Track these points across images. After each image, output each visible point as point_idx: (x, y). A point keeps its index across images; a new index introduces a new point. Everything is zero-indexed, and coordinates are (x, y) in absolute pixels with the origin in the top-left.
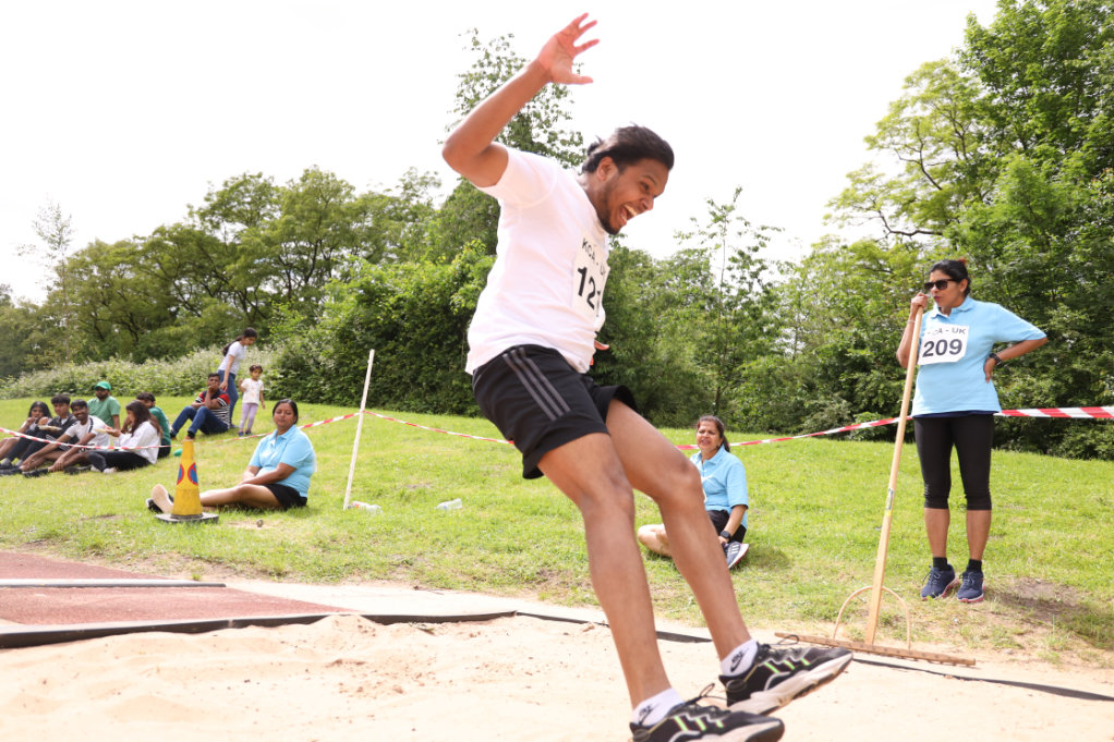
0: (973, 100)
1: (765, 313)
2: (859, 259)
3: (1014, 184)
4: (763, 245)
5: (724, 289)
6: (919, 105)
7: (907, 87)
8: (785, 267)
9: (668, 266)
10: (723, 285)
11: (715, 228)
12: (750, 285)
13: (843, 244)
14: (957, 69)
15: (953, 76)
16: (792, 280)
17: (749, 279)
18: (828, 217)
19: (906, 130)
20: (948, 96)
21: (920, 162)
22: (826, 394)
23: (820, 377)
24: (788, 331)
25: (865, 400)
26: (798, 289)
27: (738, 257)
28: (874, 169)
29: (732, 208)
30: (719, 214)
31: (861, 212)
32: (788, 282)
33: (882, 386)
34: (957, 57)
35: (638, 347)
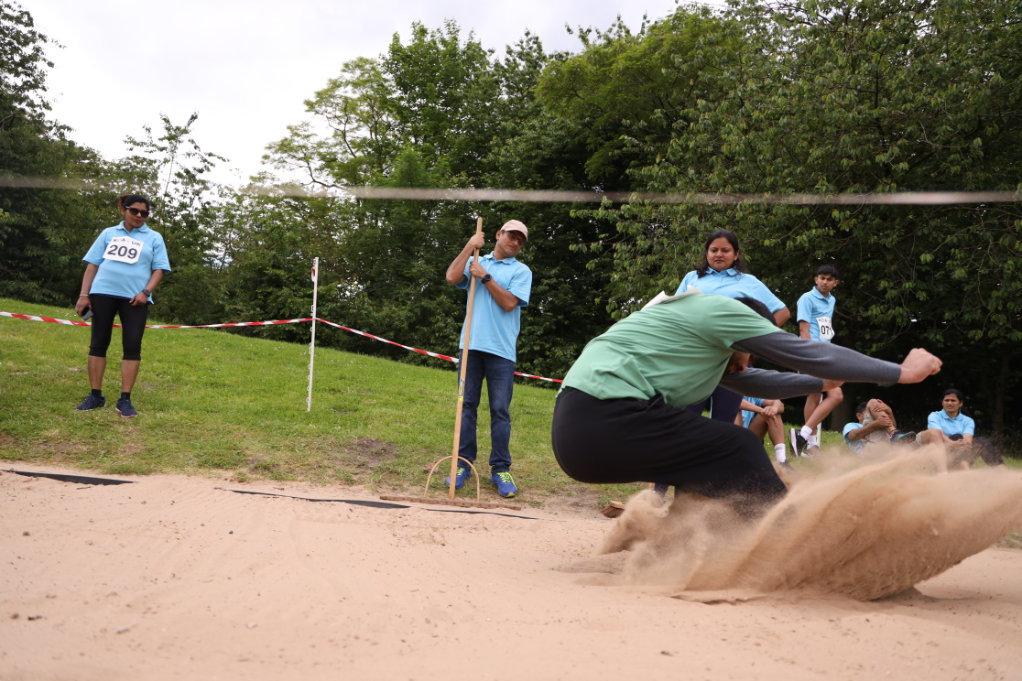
0: (388, 97)
1: (201, 227)
2: (286, 197)
3: (405, 166)
4: (208, 170)
5: (167, 199)
6: (350, 88)
7: (344, 71)
8: (226, 191)
9: (115, 168)
10: (166, 195)
11: (166, 143)
12: (192, 200)
13: (276, 183)
14: (380, 69)
15: (378, 74)
16: (228, 204)
17: (191, 195)
18: (266, 157)
19: (337, 104)
20: (372, 87)
21: (344, 134)
22: (244, 301)
23: (241, 287)
24: (219, 245)
25: (275, 311)
26: (233, 212)
27: (185, 174)
28: (310, 128)
29: (185, 131)
30: (173, 133)
31: (294, 160)
32: (225, 204)
33: (290, 300)
34: (382, 62)
35: (74, 237)
